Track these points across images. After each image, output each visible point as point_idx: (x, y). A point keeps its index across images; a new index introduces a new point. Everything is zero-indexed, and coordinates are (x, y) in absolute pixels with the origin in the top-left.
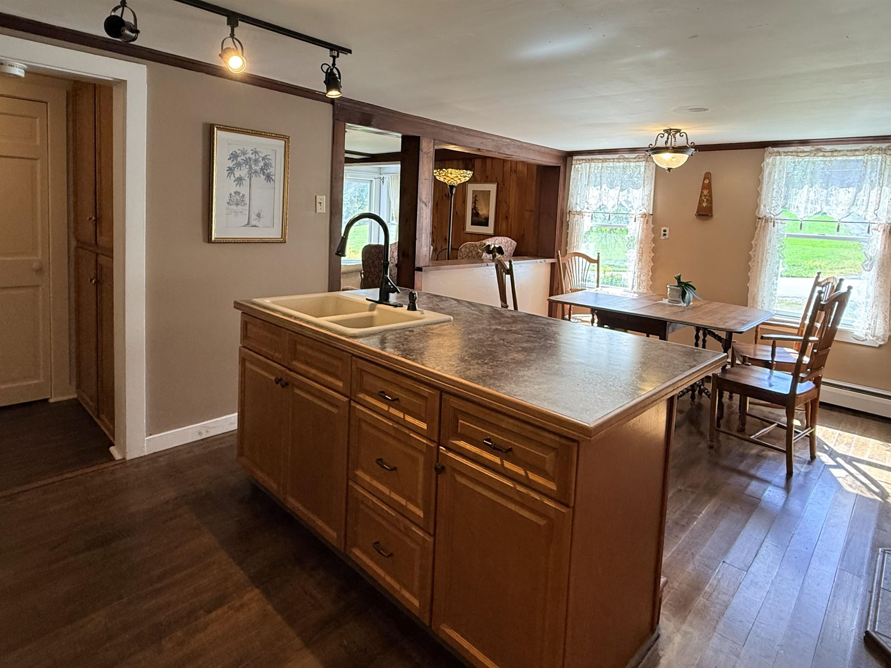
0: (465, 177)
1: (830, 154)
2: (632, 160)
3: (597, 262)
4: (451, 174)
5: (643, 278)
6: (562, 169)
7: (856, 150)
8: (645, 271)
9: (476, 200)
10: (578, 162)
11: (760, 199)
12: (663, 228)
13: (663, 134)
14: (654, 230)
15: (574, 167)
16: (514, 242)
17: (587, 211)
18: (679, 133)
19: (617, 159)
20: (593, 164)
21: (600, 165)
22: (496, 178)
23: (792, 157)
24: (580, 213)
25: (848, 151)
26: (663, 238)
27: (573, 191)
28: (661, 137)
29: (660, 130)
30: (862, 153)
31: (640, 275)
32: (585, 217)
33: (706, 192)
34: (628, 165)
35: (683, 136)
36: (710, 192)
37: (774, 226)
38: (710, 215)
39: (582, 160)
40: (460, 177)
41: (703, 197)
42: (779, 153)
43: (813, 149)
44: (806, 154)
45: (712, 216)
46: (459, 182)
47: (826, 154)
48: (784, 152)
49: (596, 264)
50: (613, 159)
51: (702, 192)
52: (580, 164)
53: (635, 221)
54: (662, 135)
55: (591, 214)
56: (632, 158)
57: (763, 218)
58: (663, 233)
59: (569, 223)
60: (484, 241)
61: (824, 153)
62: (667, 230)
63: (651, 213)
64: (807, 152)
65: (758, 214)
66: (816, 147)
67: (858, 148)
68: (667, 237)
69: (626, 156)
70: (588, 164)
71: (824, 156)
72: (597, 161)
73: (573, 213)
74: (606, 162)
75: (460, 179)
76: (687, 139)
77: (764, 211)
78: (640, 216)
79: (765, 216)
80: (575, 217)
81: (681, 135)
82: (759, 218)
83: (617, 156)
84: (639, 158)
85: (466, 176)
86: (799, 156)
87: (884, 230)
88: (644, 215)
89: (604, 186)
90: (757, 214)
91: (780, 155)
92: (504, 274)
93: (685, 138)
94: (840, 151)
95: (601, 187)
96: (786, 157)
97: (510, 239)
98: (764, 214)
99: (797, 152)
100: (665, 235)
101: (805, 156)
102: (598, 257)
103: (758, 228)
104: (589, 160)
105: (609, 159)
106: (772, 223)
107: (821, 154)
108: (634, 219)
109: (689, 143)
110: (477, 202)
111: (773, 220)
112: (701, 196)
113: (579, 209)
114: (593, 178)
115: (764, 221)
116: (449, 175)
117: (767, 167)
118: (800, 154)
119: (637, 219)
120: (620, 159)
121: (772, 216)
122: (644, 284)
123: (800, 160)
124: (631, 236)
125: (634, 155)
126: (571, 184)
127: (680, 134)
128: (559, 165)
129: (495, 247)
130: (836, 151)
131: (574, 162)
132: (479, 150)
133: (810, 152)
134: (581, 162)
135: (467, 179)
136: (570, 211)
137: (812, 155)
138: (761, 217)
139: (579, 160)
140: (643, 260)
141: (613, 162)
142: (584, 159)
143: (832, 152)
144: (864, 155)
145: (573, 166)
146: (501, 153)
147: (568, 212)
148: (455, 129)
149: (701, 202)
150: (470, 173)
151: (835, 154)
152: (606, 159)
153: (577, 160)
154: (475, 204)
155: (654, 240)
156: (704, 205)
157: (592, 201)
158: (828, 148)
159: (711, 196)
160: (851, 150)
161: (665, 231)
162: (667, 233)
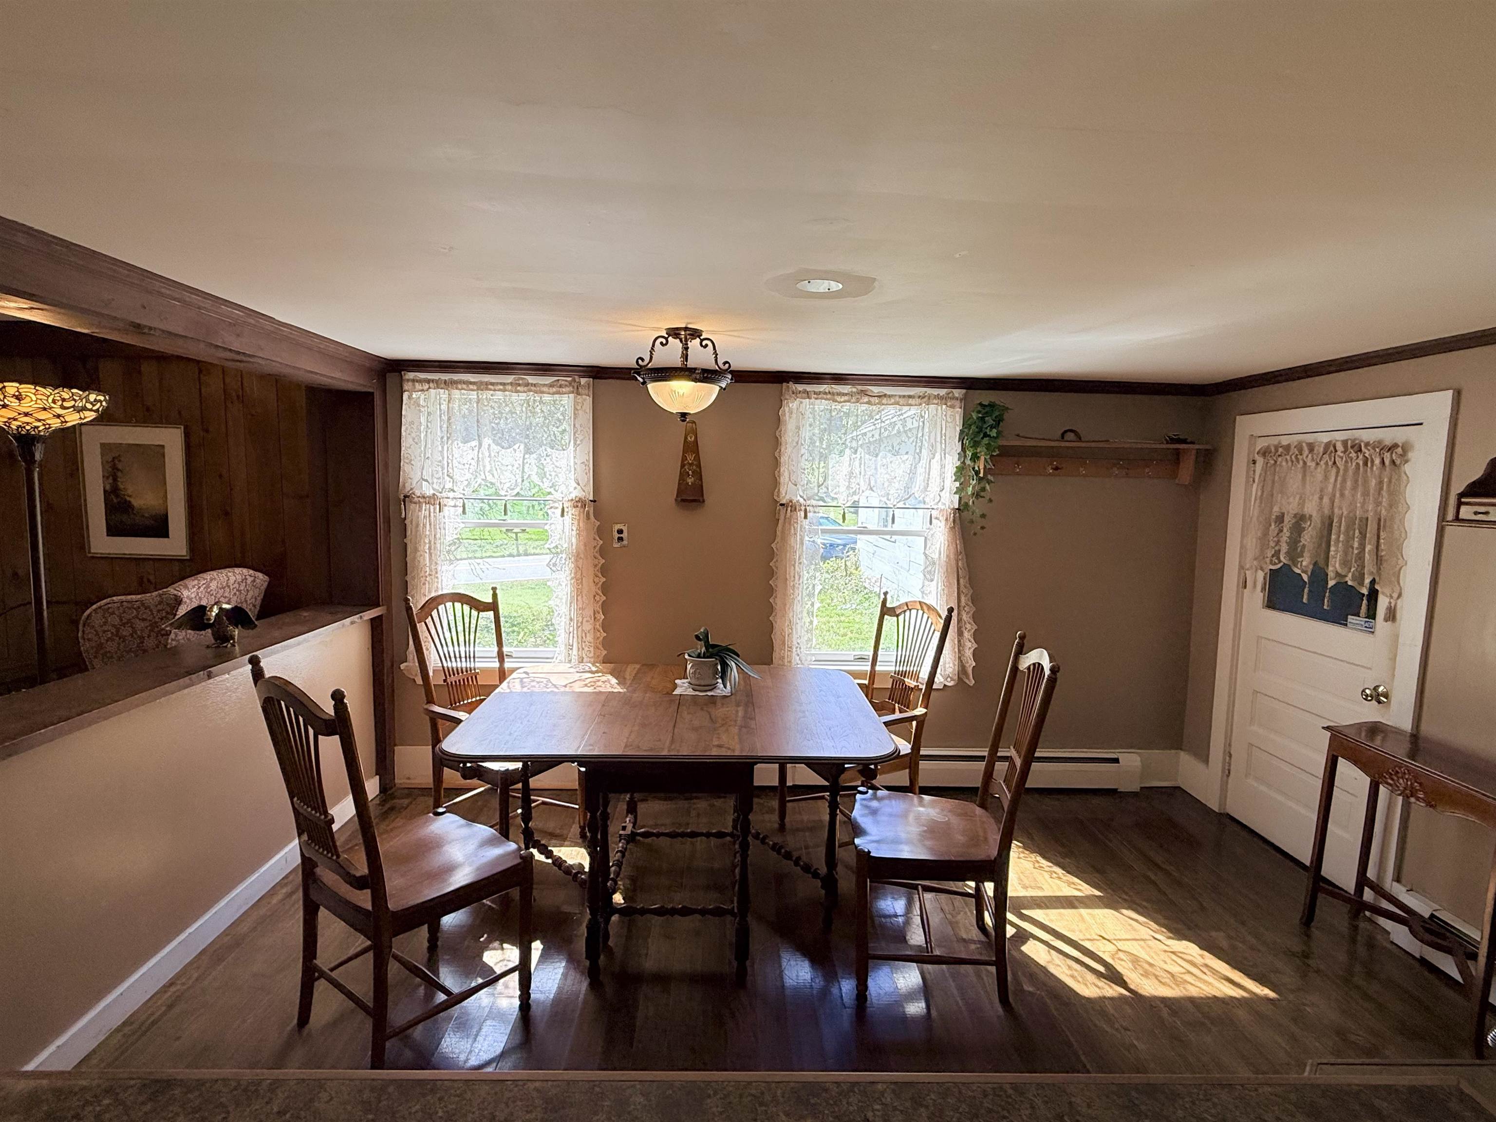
0: (80, 410)
1: (876, 400)
2: (545, 389)
3: (493, 607)
4: (19, 398)
5: (588, 627)
6: (378, 401)
7: (910, 397)
8: (589, 612)
9: (115, 468)
10: (418, 386)
11: (779, 472)
12: (617, 527)
13: (666, 339)
14: (601, 532)
15: (410, 397)
16: (260, 575)
17: (451, 495)
18: (698, 340)
19: (511, 384)
20: (456, 393)
21: (473, 395)
22: (180, 413)
23: (827, 402)
24: (431, 500)
25: (900, 396)
26: (616, 545)
27: (409, 451)
28: (661, 343)
29: (658, 329)
30: (918, 401)
31: (582, 623)
32: (446, 509)
33: (690, 458)
34: (538, 398)
35: (706, 346)
36: (698, 458)
37: (806, 517)
38: (701, 499)
39: (428, 381)
40: (60, 411)
41: (686, 467)
42: (808, 395)
43: (854, 390)
44: (846, 398)
45: (704, 501)
46: (56, 424)
47: (872, 399)
48: (815, 393)
49: (491, 614)
50: (504, 384)
51: (684, 458)
52: (422, 390)
53: (562, 515)
54: (664, 341)
55: (460, 503)
56: (544, 385)
57: (788, 504)
58: (616, 535)
59: (406, 522)
60: (171, 590)
61: (871, 399)
62: (625, 529)
63: (591, 498)
64: (846, 394)
65: (778, 496)
66: (860, 387)
67: (911, 393)
68: (625, 542)
69: (531, 379)
70: (443, 394)
71: (869, 403)
72: (464, 386)
73: (416, 499)
74: (487, 389)
75: (59, 416)
76: (716, 354)
77: (788, 492)
78: (570, 504)
79: (791, 501)
80: (420, 510)
81: (704, 343)
82: (782, 505)
83: (509, 379)
84: (561, 386)
85: (84, 409)
86: (836, 401)
87: (946, 519)
88: (580, 503)
89: (487, 441)
90: (776, 498)
91: (809, 398)
92: (311, 731)
93: (712, 351)
94: (890, 396)
95: (480, 445)
96: (818, 401)
97: (251, 572)
98: (787, 497)
99: (833, 394)
100: (620, 539)
101: (844, 402)
102: (495, 595)
103: (781, 522)
104: (445, 382)
105: (492, 384)
106: (802, 514)
107: (866, 399)
108: (559, 511)
109: (720, 363)
110: (119, 474)
111: (803, 508)
112: (683, 466)
113: (429, 492)
114: (458, 425)
115: (789, 509)
116: (14, 403)
117: (790, 417)
118: (838, 398)
119: (566, 510)
120: (519, 385)
121: (801, 500)
122: (590, 638)
123: (839, 407)
124: (553, 545)
125: (549, 380)
126: (403, 433)
127: (702, 340)
128: (371, 390)
129: (221, 609)
130: (885, 395)
131: (407, 386)
132: (138, 328)
133: (851, 394)
134: (426, 386)
135: (90, 416)
136: (405, 497)
137: (854, 400)
138: (784, 502)
139: (420, 381)
140: (585, 592)
141: (504, 390)
142: (433, 381)
143: (879, 397)
144: (921, 404)
145: (405, 396)
146: (217, 346)
147: (402, 497)
148: (21, 239)
149: (683, 476)
150: (97, 400)
151: (884, 401)
152: (487, 384)
153: (413, 381)
154: (115, 479)
155: (603, 552)
156: (690, 481)
157: (462, 476)
158: (876, 390)
159: (699, 466)
160: (904, 396)
161: (620, 532)
162: (625, 535)
